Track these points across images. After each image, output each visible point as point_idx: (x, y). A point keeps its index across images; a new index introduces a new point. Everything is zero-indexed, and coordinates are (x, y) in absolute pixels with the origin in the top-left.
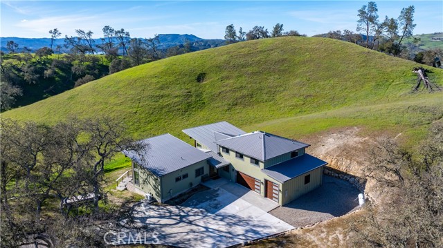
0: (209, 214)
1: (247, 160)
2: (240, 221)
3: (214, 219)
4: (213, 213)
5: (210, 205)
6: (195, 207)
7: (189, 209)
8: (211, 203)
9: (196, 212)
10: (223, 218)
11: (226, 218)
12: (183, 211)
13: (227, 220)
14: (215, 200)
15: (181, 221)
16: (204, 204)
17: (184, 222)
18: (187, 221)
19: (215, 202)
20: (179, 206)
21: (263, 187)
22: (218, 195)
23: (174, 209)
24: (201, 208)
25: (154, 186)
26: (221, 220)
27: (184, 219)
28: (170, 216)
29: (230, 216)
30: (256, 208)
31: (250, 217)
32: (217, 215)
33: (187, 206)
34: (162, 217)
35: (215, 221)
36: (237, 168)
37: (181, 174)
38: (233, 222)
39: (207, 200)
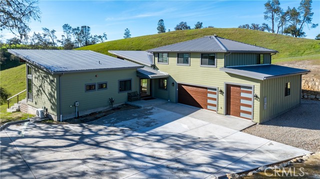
0: (135, 134)
1: (195, 62)
2: (195, 143)
3: (144, 140)
4: (143, 132)
5: (137, 123)
6: (112, 125)
7: (101, 127)
8: (140, 121)
9: (111, 131)
10: (162, 138)
11: (167, 138)
12: (90, 130)
13: (168, 141)
14: (147, 118)
15: (80, 142)
16: (128, 122)
17: (86, 143)
18: (92, 142)
19: (147, 120)
20: (85, 125)
21: (222, 99)
22: (151, 113)
23: (75, 128)
24: (123, 126)
25: (50, 94)
26: (158, 141)
27: (87, 140)
28: (65, 135)
29: (173, 136)
30: (217, 126)
31: (211, 137)
32: (150, 135)
33: (98, 124)
34: (47, 136)
35: (146, 143)
36: (178, 80)
37: (96, 81)
38: (181, 143)
39: (134, 118)
